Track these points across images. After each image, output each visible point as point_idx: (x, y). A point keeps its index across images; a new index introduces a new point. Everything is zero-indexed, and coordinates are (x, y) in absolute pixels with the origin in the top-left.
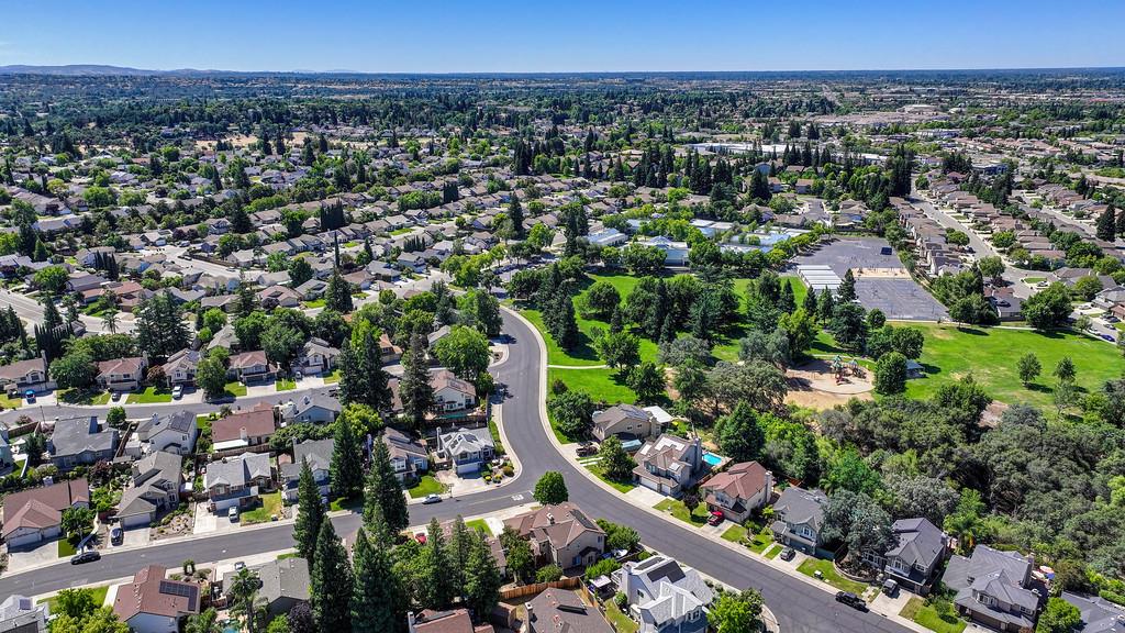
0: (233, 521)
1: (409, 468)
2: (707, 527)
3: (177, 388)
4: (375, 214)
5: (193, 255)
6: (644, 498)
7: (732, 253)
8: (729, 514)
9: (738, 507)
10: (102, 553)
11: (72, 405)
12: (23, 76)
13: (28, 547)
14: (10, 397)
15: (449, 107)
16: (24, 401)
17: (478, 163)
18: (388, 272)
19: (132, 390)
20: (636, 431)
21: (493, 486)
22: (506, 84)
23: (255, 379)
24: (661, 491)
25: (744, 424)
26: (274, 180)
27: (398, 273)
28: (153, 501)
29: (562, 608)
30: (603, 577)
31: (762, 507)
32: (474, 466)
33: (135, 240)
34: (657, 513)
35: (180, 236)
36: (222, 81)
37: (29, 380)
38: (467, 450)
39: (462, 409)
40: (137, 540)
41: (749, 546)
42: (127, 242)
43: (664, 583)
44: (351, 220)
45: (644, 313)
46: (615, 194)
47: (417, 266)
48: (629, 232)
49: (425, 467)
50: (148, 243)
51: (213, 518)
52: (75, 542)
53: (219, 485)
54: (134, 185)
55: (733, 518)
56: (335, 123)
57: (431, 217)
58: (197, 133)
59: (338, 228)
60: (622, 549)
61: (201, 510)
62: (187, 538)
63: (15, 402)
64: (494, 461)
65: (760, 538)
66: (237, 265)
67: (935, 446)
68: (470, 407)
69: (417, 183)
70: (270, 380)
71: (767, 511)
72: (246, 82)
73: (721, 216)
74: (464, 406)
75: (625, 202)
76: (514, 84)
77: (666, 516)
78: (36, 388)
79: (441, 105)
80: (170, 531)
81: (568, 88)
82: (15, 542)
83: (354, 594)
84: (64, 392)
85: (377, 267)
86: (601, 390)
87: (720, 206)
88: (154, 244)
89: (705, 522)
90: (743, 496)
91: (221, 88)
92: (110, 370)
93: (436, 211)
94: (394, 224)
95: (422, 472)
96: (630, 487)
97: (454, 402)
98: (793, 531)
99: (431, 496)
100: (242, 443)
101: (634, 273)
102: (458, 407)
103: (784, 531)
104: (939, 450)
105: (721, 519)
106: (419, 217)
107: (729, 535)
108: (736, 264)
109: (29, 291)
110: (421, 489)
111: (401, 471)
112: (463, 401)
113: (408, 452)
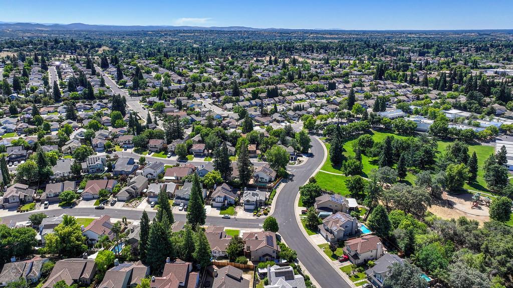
0: (152, 207)
1: (224, 201)
2: (337, 262)
3: (170, 153)
4: (293, 93)
5: (214, 103)
6: (317, 240)
7: (455, 129)
8: (351, 259)
9: (356, 256)
10: (106, 207)
11: (136, 154)
12: (211, 31)
13: (87, 200)
14: (121, 147)
15: (368, 46)
16: (123, 150)
17: (360, 73)
18: (279, 119)
19: (157, 152)
20: (334, 207)
21: (256, 217)
22: (409, 35)
23: (198, 155)
24: (327, 239)
25: (378, 216)
26: (265, 75)
27: (284, 119)
28: (129, 193)
29: (228, 275)
30: (265, 269)
31: (369, 260)
32: (252, 207)
33: (196, 95)
34: (318, 249)
35: (213, 95)
36: (281, 33)
37: (127, 142)
38: (250, 200)
39: (266, 182)
40: (119, 206)
41: (350, 277)
42: (193, 96)
43: (282, 279)
44: (281, 95)
45: (379, 153)
46: (416, 92)
47: (293, 117)
48: (409, 112)
49: (233, 202)
50: (201, 97)
51: (146, 204)
52: (101, 202)
53: (151, 192)
54: (213, 74)
55: (352, 261)
56: (313, 52)
57: (318, 96)
58: (255, 55)
59: (273, 97)
60: (284, 259)
61: (144, 201)
62: (134, 209)
63: (121, 149)
64: (262, 207)
65: (360, 275)
66: (226, 109)
67: (499, 254)
68: (270, 181)
69: (322, 81)
70: (204, 156)
71: (370, 262)
72: (289, 34)
73: (470, 109)
74: (268, 181)
75: (418, 97)
76: (413, 35)
77: (321, 252)
78: (128, 145)
79: (365, 45)
80: (130, 205)
81: (442, 38)
82: (85, 197)
83: (147, 244)
84: (136, 148)
85: (276, 116)
86: (336, 186)
87: (470, 104)
88: (204, 98)
89: (337, 259)
90: (358, 252)
91: (279, 36)
92: (153, 143)
93: (320, 94)
94: (299, 98)
95: (230, 205)
96: (314, 233)
97: (263, 178)
98: (375, 276)
99: (226, 215)
100: (174, 178)
101: (398, 133)
102: (264, 181)
103: (371, 275)
104: (499, 258)
105: (346, 260)
106: (311, 96)
107: (345, 269)
108: (456, 134)
109: (153, 111)
110: (225, 211)
111: (220, 202)
112: (268, 179)
113: (226, 195)
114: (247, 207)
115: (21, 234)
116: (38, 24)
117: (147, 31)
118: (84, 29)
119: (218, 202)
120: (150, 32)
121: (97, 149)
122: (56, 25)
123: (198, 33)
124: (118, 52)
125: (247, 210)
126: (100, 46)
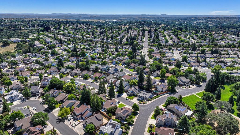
0: (107, 87)
2: (148, 133)
6: (152, 122)
10: (94, 83)
11: (124, 68)
13: (92, 79)
14: (121, 64)
20: (175, 112)
28: (104, 80)
29: (96, 116)
32: (141, 99)
33: (174, 48)
34: (148, 125)
38: (140, 95)
39: (159, 91)
42: (172, 49)
47: (212, 66)
49: (136, 95)
50: (177, 50)
52: (95, 81)
60: (126, 122)
61: (107, 84)
64: (145, 101)
66: (182, 56)
77: (147, 127)
84: (126, 66)
85: (203, 63)
90: (158, 133)
95: (134, 95)
96: (154, 119)
97: (159, 89)
109: (149, 53)
110: (130, 97)
111: (130, 93)
112: (161, 90)
113: (134, 91)
114: (139, 98)
115: (59, 82)
116: (148, 15)
117: (192, 18)
118: (166, 17)
119: (129, 93)
120: (193, 18)
121: (113, 63)
122: (155, 15)
123: (218, 19)
124: (168, 27)
125: (138, 100)
126: (161, 24)
